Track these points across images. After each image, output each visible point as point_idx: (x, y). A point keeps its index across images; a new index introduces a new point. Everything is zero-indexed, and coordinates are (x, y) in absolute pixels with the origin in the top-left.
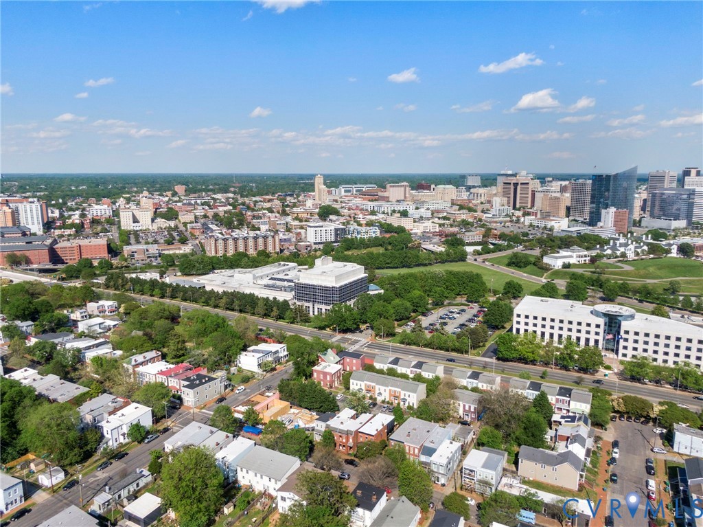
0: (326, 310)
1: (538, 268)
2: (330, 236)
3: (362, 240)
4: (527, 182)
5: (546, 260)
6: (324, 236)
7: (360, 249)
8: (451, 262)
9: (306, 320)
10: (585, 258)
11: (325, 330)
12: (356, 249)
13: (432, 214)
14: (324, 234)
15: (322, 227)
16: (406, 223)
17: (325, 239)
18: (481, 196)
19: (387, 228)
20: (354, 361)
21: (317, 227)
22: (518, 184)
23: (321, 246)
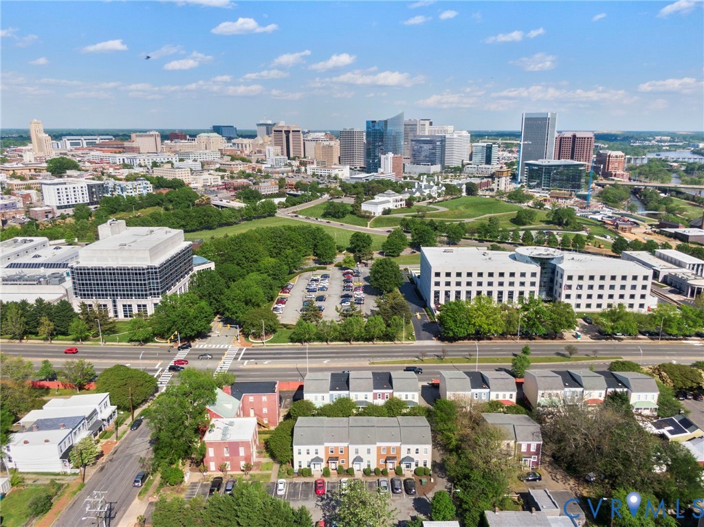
0: (139, 306)
1: (358, 216)
2: (81, 196)
3: (131, 200)
4: (298, 129)
5: (365, 207)
6: (73, 197)
7: (131, 211)
8: (259, 217)
9: (110, 330)
10: (401, 203)
11: (152, 341)
12: (123, 211)
13: (202, 166)
14: (73, 194)
15: (65, 183)
16: (183, 175)
17: (74, 200)
18: (246, 147)
19: (159, 183)
20: (264, 398)
21: (57, 184)
22: (289, 131)
23: (70, 211)
